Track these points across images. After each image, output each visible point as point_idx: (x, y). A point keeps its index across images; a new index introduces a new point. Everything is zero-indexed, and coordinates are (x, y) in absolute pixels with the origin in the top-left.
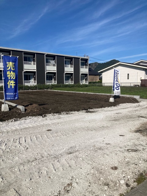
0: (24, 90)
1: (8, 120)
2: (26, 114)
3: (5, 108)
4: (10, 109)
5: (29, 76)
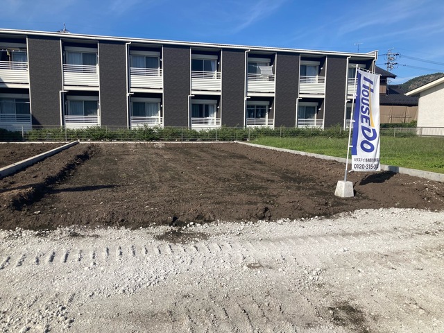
0: (184, 140)
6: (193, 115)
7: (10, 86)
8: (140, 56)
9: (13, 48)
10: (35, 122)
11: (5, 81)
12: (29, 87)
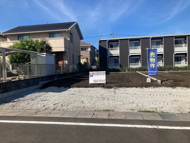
0: (174, 70)
1: (149, 87)
2: (162, 85)
3: (149, 80)
4: (152, 82)
5: (180, 57)
6: (175, 61)
7: (114, 55)
8: (154, 42)
9: (114, 43)
10: (121, 66)
11: (112, 54)
12: (119, 55)
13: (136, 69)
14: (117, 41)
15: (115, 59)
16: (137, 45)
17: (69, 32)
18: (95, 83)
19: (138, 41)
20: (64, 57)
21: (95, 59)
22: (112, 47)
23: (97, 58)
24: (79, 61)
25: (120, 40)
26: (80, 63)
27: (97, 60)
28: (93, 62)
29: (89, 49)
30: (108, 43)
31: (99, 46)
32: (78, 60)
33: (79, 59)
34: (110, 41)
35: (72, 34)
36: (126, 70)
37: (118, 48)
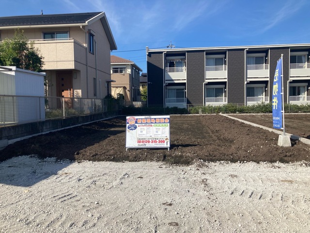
0: (290, 113)
5: (299, 88)
7: (176, 82)
8: (251, 57)
9: (177, 59)
10: (188, 102)
11: (173, 79)
12: (185, 81)
13: (219, 109)
14: (182, 54)
15: (177, 90)
16: (219, 62)
17: (86, 30)
18: (141, 145)
19: (222, 56)
20: (75, 82)
21: (139, 90)
22: (172, 65)
23: (143, 88)
24: (108, 92)
25: (188, 52)
26: (109, 96)
27: (142, 92)
28: (136, 95)
29: (129, 71)
30: (165, 59)
31: (148, 62)
32: (106, 89)
33: (108, 87)
34: (168, 54)
35: (93, 36)
36: (200, 111)
37: (184, 68)
